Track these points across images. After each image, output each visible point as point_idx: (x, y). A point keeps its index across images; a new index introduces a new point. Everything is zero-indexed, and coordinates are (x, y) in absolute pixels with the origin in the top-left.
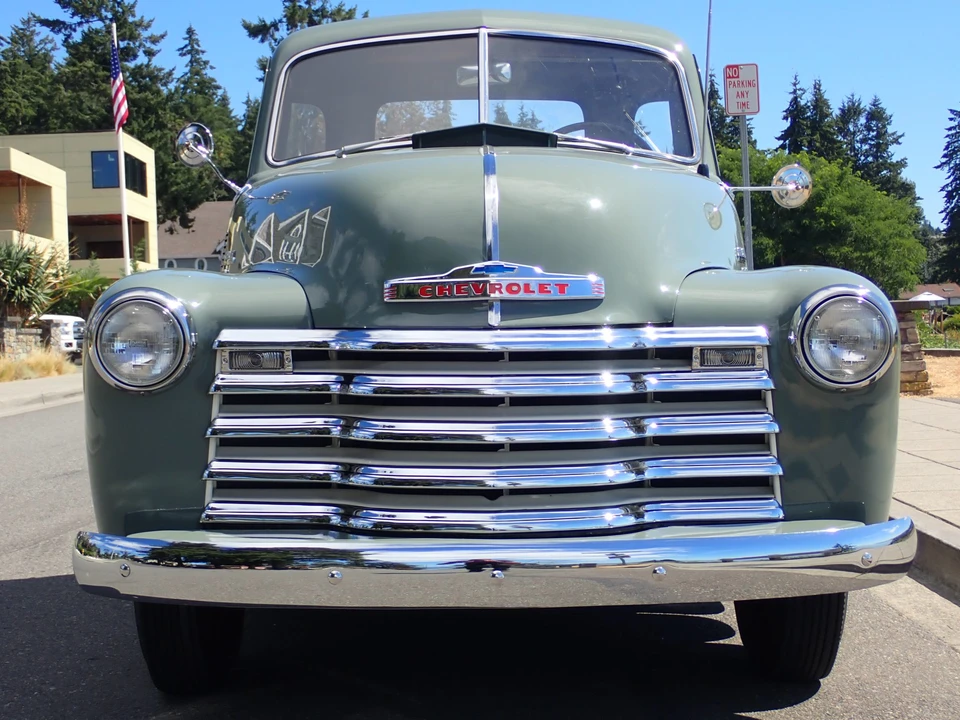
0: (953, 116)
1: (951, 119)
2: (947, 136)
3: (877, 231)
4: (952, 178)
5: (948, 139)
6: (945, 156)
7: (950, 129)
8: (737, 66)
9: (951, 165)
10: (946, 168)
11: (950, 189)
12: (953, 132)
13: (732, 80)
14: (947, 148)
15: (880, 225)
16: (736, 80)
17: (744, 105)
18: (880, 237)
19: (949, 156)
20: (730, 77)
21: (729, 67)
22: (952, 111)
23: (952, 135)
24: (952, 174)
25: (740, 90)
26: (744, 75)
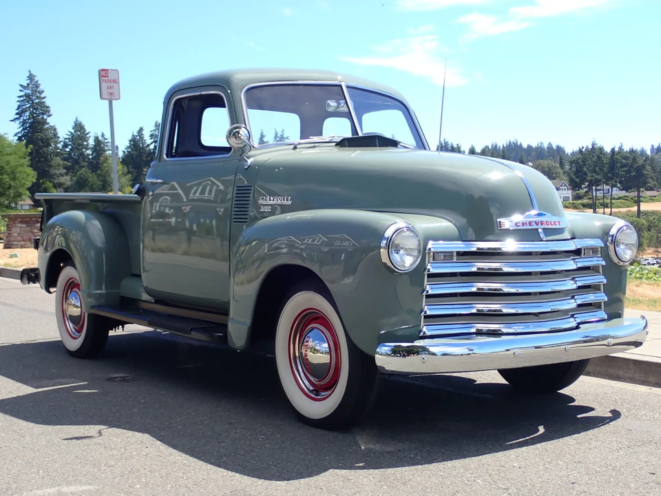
0: (21, 89)
1: (21, 91)
2: (18, 101)
3: (8, 163)
4: (22, 128)
5: (19, 103)
6: (17, 114)
7: (20, 97)
8: (107, 70)
9: (21, 120)
10: (18, 122)
11: (20, 135)
12: (22, 99)
13: (105, 78)
14: (18, 109)
15: (9, 158)
16: (107, 78)
17: (111, 94)
18: (9, 166)
19: (20, 114)
20: (103, 76)
21: (103, 70)
22: (21, 86)
23: (22, 101)
24: (22, 126)
25: (109, 84)
26: (111, 76)
